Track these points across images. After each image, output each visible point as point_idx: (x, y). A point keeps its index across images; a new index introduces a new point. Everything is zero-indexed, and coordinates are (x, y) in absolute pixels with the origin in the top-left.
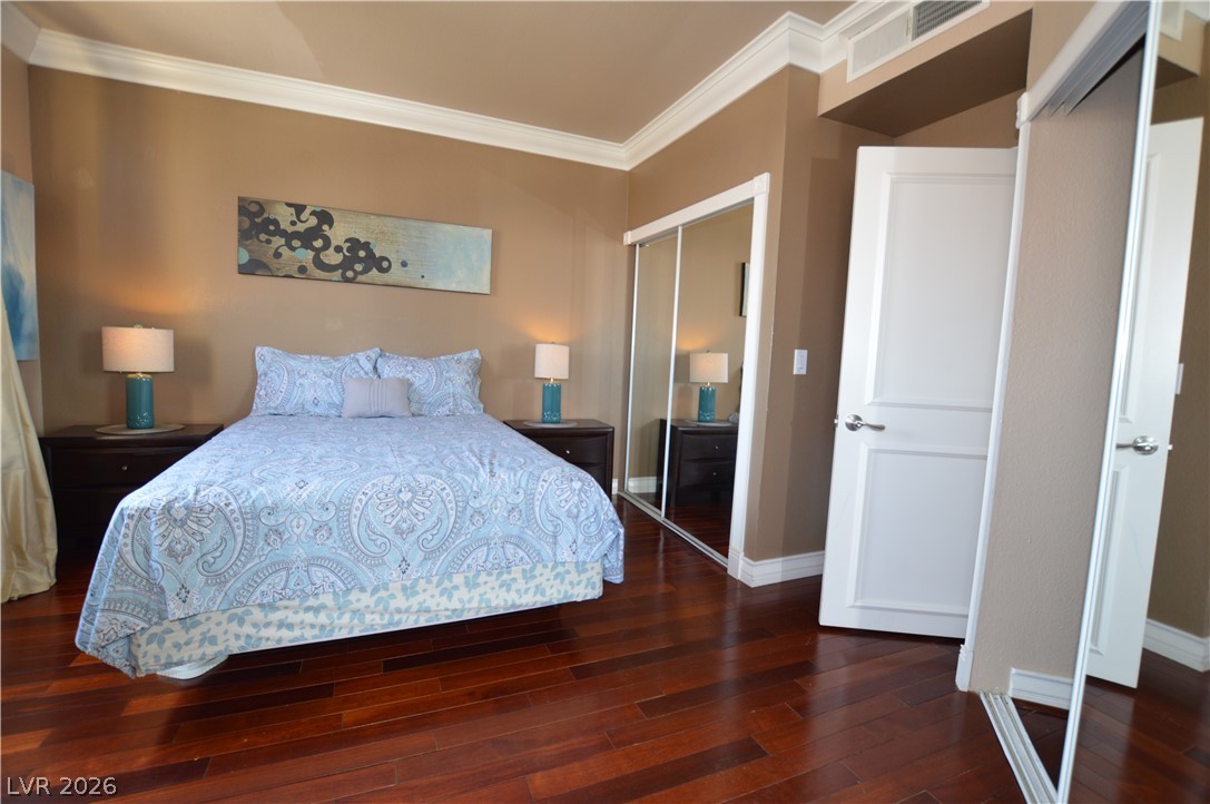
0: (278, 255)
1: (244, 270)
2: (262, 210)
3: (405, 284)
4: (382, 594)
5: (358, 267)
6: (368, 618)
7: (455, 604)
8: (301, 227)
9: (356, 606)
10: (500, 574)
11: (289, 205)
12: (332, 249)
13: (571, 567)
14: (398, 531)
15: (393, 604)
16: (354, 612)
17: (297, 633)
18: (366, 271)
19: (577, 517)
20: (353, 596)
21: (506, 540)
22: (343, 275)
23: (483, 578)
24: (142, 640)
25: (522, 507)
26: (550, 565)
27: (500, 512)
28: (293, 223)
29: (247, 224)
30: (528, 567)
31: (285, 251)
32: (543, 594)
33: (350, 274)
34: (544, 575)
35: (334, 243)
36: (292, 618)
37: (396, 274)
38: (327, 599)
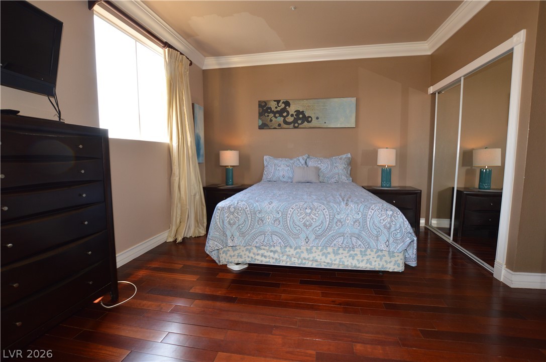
0: (271, 120)
1: (261, 127)
2: (266, 104)
3: (318, 126)
4: (298, 250)
5: (300, 122)
6: (293, 259)
7: (328, 260)
8: (279, 109)
9: (288, 253)
10: (349, 251)
11: (275, 101)
12: (290, 116)
13: (386, 253)
14: (305, 225)
15: (303, 256)
16: (288, 256)
17: (267, 260)
18: (302, 123)
19: (390, 228)
20: (288, 249)
21: (352, 235)
22: (294, 125)
23: (341, 251)
24: (221, 252)
25: (361, 220)
26: (375, 250)
27: (349, 221)
28: (276, 108)
29: (261, 111)
30: (363, 250)
31: (274, 119)
32: (371, 264)
33: (296, 125)
34: (371, 255)
35: (291, 113)
36: (266, 254)
37: (315, 123)
38: (278, 248)
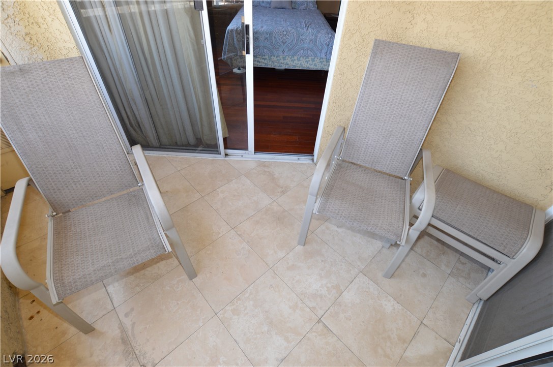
4: (278, 58)
6: (275, 63)
9: (272, 60)
10: (306, 58)
13: (325, 60)
14: (282, 42)
15: (280, 61)
16: (272, 61)
17: (261, 64)
19: (328, 45)
20: (272, 57)
21: (308, 49)
23: (302, 58)
25: (314, 40)
26: (319, 58)
27: (307, 41)
30: (313, 58)
32: (316, 66)
34: (317, 61)
36: (260, 60)
38: (267, 57)
